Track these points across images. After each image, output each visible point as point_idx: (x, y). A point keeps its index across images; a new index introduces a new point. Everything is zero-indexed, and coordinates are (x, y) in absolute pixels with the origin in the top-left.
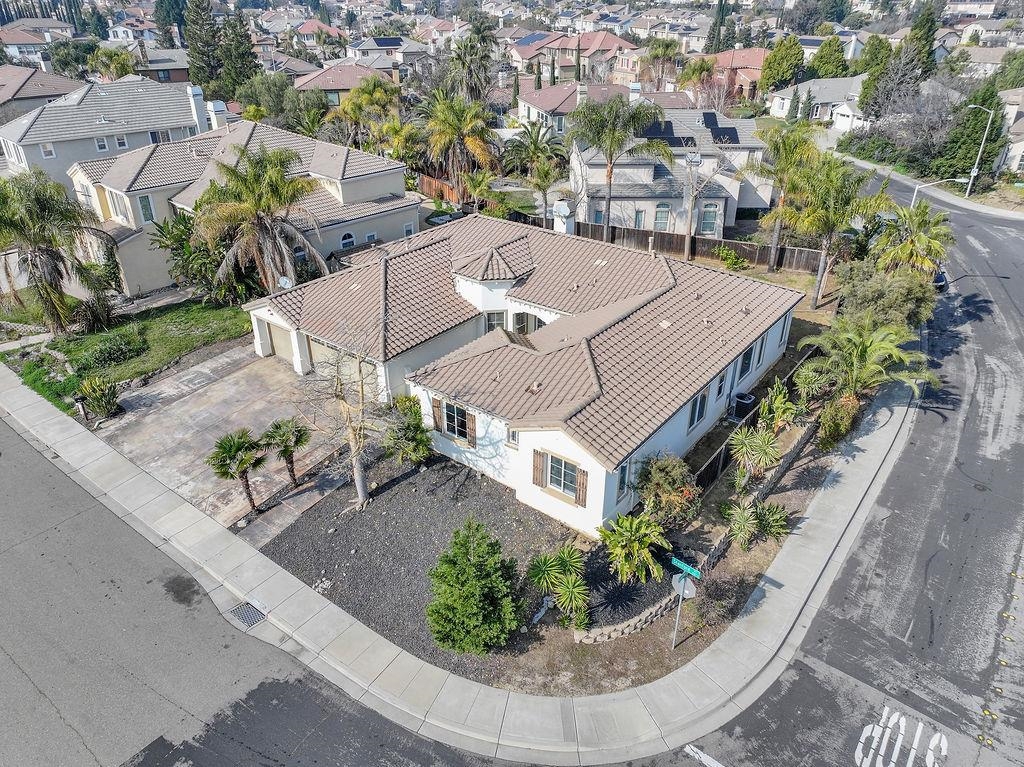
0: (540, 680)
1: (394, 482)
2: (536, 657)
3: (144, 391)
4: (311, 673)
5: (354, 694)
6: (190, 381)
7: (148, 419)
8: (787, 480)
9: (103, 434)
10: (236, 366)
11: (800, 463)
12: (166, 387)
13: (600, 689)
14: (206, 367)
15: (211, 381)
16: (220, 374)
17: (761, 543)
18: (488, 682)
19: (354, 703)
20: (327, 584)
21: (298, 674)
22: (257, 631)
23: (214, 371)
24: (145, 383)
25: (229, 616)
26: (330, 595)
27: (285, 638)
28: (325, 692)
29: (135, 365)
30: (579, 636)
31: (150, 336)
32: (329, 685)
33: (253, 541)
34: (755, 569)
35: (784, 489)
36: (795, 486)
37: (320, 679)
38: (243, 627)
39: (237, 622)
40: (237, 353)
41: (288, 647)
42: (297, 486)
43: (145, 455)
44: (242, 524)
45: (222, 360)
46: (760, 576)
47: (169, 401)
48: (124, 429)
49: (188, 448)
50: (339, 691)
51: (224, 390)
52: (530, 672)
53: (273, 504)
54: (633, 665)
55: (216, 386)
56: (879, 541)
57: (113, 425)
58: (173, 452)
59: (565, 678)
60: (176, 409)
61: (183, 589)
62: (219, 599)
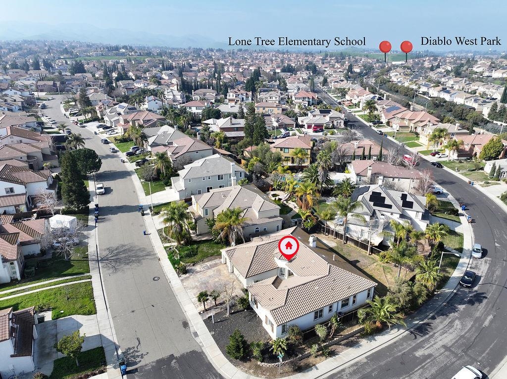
0: (246, 369)
1: (238, 312)
2: (248, 364)
3: (193, 268)
4: (203, 352)
5: (209, 359)
6: (204, 267)
7: (191, 277)
8: (343, 343)
9: (181, 278)
10: (216, 265)
11: (352, 338)
12: (198, 268)
13: (258, 376)
14: (208, 264)
15: (209, 268)
16: (211, 267)
17: (321, 357)
18: (235, 366)
19: (208, 361)
20: (213, 333)
21: (200, 351)
22: (196, 339)
23: (210, 265)
24: (194, 265)
25: (192, 334)
26: (213, 336)
27: (201, 342)
28: (204, 356)
29: (193, 259)
30: (259, 363)
31: (199, 250)
32: (205, 355)
33: (203, 318)
34: (314, 363)
35: (340, 345)
36: (344, 345)
37: (204, 353)
38: (194, 337)
39: (193, 335)
40: (217, 261)
41: (201, 344)
42: (216, 306)
43: (188, 287)
44: (202, 312)
45: (213, 262)
46: (314, 365)
47: (197, 272)
48: (186, 278)
49: (197, 288)
50: (206, 357)
51: (210, 272)
52: (245, 367)
53: (209, 309)
54: (268, 374)
55: (209, 271)
56: (355, 368)
57: (184, 276)
58: (194, 288)
59: (252, 371)
60: (198, 275)
61: (186, 324)
62: (191, 329)
